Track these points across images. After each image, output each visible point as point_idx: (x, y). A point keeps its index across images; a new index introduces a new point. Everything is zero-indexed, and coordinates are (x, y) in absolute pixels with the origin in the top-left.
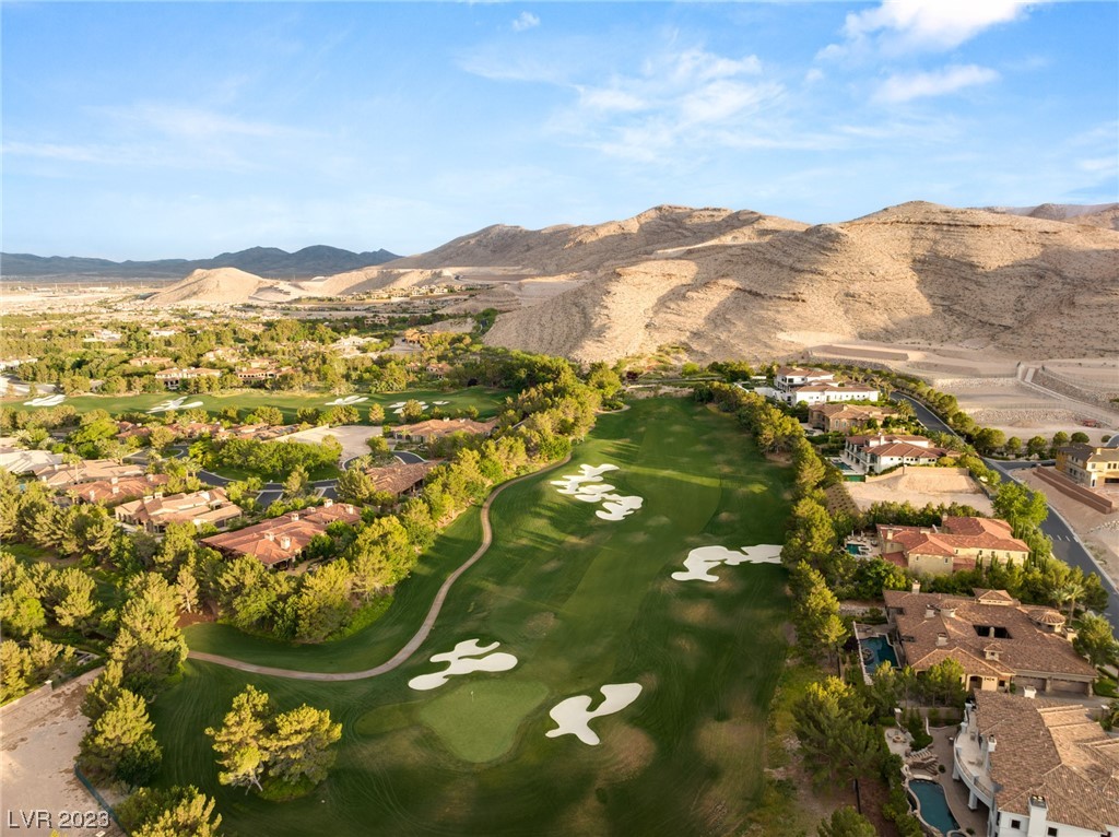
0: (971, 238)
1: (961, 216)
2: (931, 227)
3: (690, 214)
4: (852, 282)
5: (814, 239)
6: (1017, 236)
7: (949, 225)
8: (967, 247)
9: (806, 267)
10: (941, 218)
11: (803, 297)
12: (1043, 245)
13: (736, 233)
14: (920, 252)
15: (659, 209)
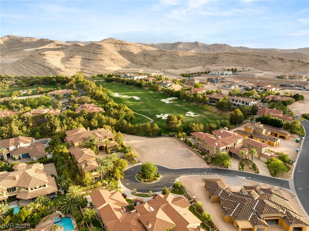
0: (128, 47)
1: (123, 42)
2: (118, 44)
3: (22, 39)
4: (111, 56)
5: (94, 46)
6: (135, 47)
7: (121, 44)
8: (128, 49)
9: (97, 52)
10: (119, 42)
11: (103, 59)
12: (141, 49)
13: (49, 45)
14: (119, 50)
15: (9, 36)
